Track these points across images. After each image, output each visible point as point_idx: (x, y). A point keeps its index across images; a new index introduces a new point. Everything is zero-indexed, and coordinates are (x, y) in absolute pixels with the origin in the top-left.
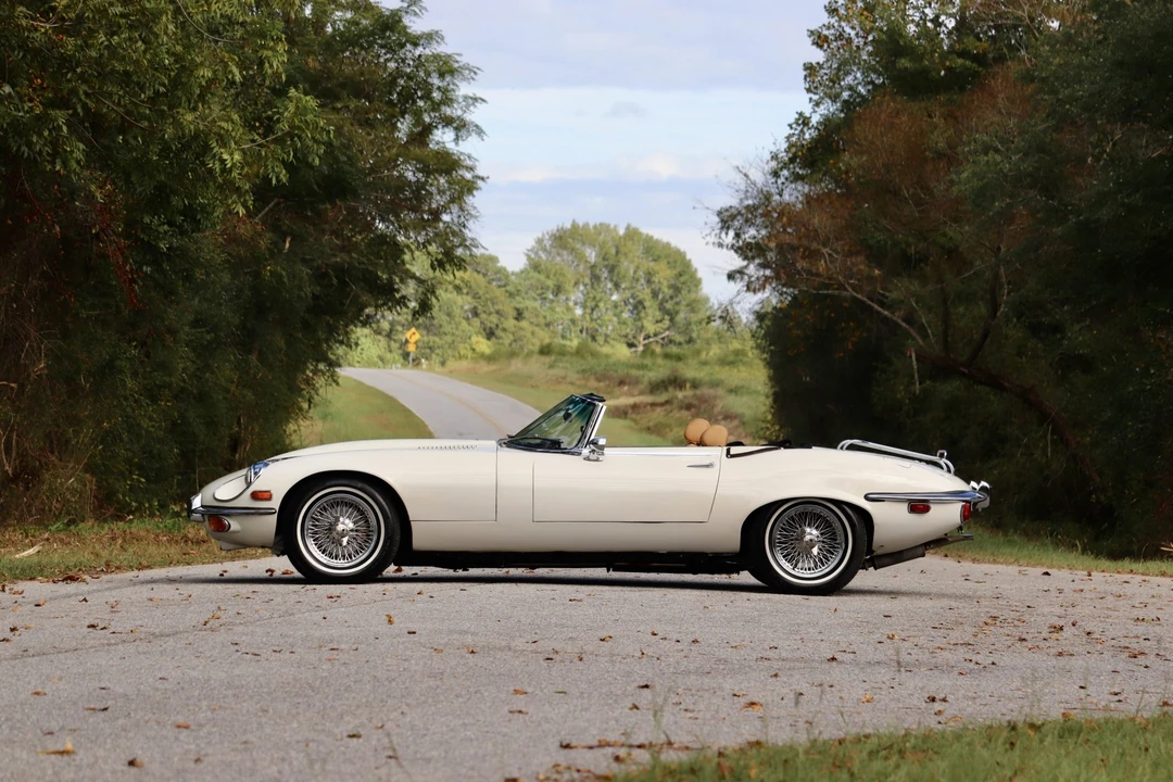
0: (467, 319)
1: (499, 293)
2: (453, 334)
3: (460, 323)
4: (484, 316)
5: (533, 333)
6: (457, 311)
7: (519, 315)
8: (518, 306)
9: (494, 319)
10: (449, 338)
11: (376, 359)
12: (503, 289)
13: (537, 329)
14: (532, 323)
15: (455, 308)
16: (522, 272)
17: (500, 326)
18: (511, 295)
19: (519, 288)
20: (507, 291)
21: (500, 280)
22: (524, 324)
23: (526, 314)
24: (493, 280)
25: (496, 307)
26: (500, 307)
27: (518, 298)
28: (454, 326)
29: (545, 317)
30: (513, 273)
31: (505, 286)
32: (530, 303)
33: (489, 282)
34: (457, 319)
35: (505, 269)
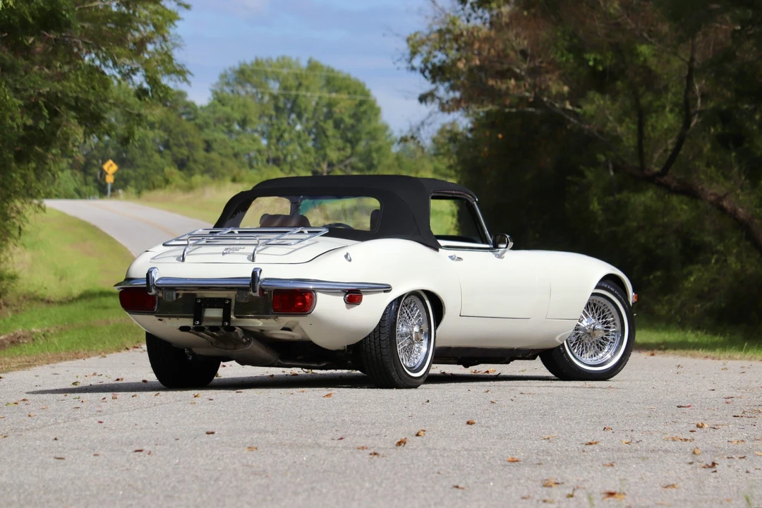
0: (160, 152)
1: (189, 126)
2: (146, 167)
3: (152, 156)
4: (175, 149)
5: (222, 164)
6: (149, 144)
7: (208, 147)
8: (207, 138)
9: (185, 151)
10: (142, 171)
11: (74, 193)
12: (193, 123)
13: (225, 160)
14: (220, 154)
15: (147, 141)
16: (210, 106)
17: (191, 158)
18: (200, 128)
19: (208, 120)
20: (196, 124)
21: (189, 113)
22: (213, 155)
23: (215, 146)
24: (183, 114)
25: (186, 140)
26: (190, 139)
27: (206, 131)
28: (146, 159)
29: (233, 148)
30: (202, 108)
31: (194, 119)
32: (219, 135)
33: (180, 115)
34: (149, 153)
35: (193, 104)
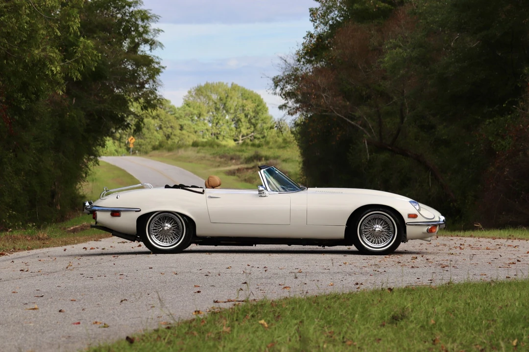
0: (157, 131)
1: (172, 118)
2: (150, 138)
3: (153, 133)
4: (165, 129)
5: (188, 136)
6: (152, 127)
7: (182, 128)
8: (181, 123)
9: (170, 130)
10: (148, 140)
11: (114, 152)
12: (173, 116)
13: (190, 134)
14: (188, 132)
15: (150, 125)
16: (182, 107)
17: (173, 134)
18: (177, 118)
19: (181, 115)
20: (175, 117)
21: (172, 111)
22: (184, 132)
23: (185, 127)
24: (169, 112)
25: (170, 124)
26: (172, 124)
27: (181, 120)
28: (150, 134)
29: (194, 128)
30: (178, 108)
31: (174, 114)
32: (186, 122)
33: (167, 113)
34: (152, 131)
35: (174, 106)
